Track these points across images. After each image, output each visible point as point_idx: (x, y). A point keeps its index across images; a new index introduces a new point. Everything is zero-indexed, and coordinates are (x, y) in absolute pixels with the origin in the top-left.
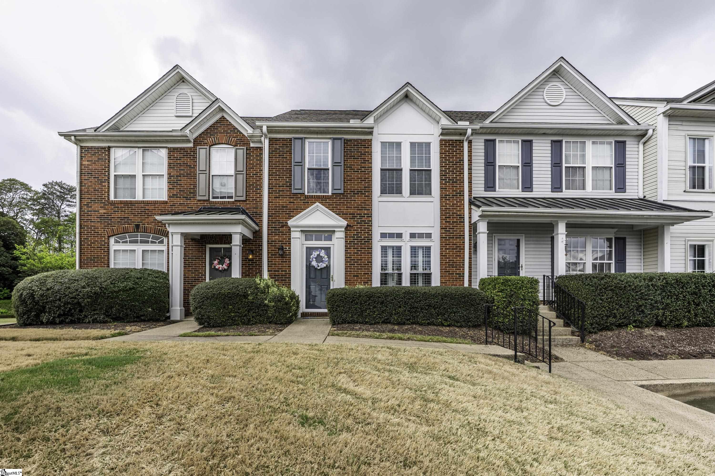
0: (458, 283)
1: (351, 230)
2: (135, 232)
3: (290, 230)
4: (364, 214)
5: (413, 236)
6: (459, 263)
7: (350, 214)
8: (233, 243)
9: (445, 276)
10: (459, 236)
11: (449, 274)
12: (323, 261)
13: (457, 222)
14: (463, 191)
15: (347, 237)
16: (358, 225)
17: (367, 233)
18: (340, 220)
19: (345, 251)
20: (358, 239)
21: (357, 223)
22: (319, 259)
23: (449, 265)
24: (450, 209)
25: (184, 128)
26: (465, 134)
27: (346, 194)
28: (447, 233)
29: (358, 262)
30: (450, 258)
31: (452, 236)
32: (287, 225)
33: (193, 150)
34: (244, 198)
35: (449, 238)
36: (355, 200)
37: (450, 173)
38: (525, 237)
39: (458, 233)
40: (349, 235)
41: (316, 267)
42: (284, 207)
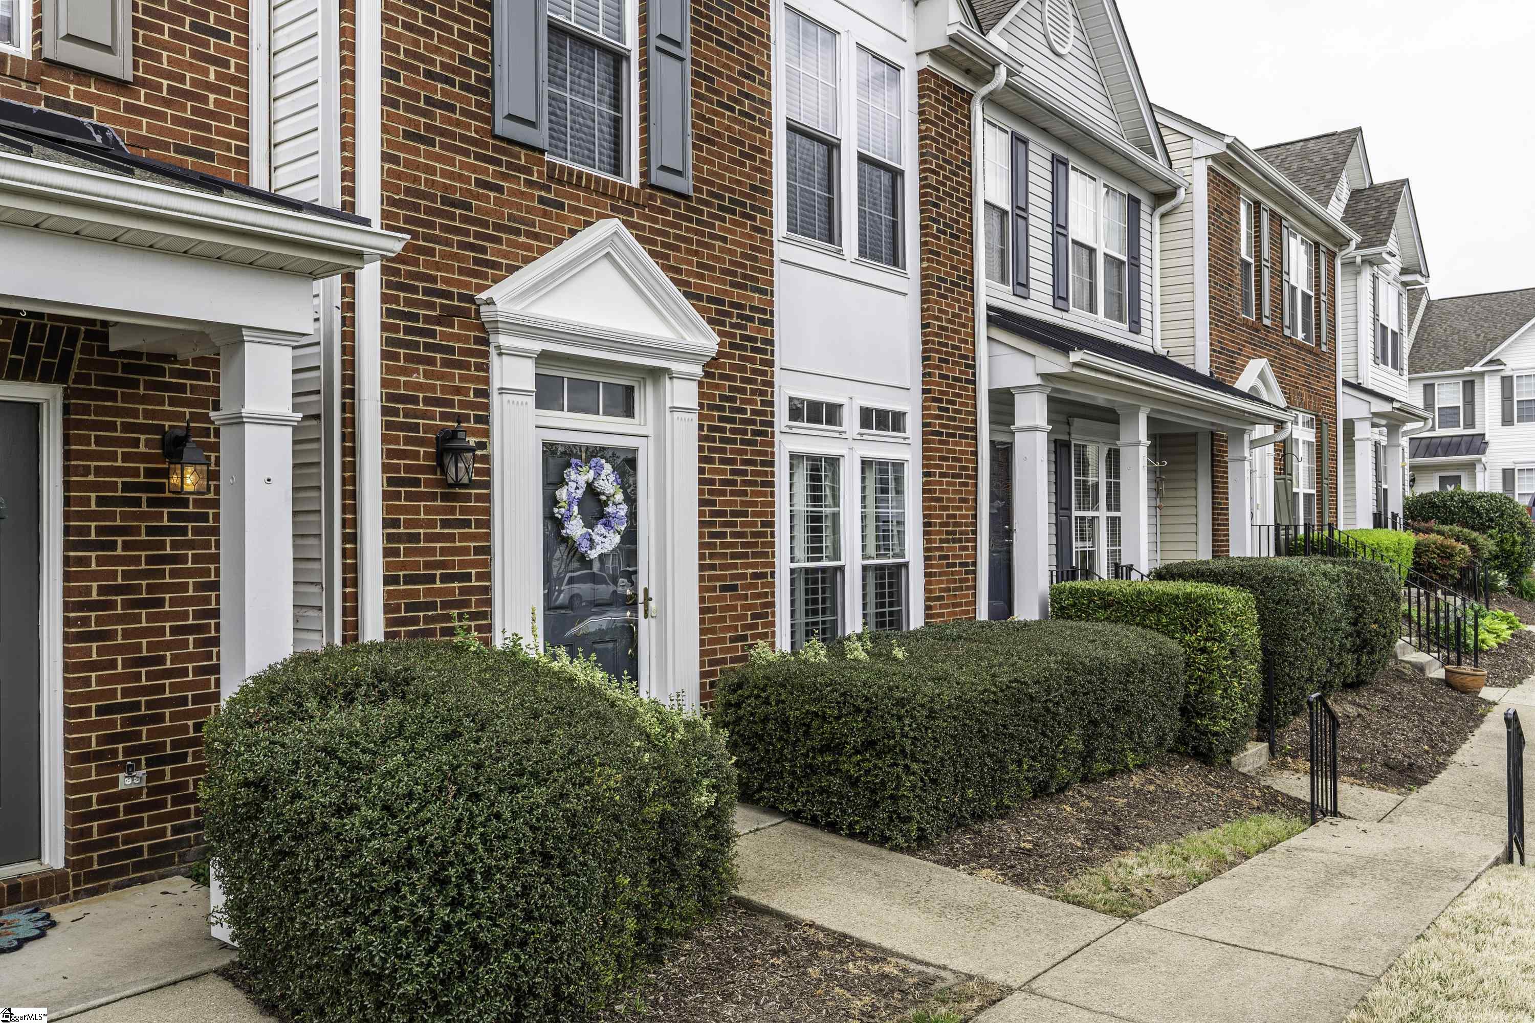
1: (713, 376)
3: (486, 340)
5: (866, 418)
6: (966, 525)
10: (965, 429)
12: (610, 516)
14: (971, 274)
15: (707, 406)
16: (733, 356)
18: (694, 326)
20: (734, 421)
21: (730, 346)
22: (593, 505)
23: (946, 533)
27: (698, 201)
28: (942, 417)
29: (735, 525)
31: (953, 427)
32: (475, 314)
35: (946, 435)
39: (964, 420)
40: (708, 397)
41: (584, 547)
42: (454, 203)
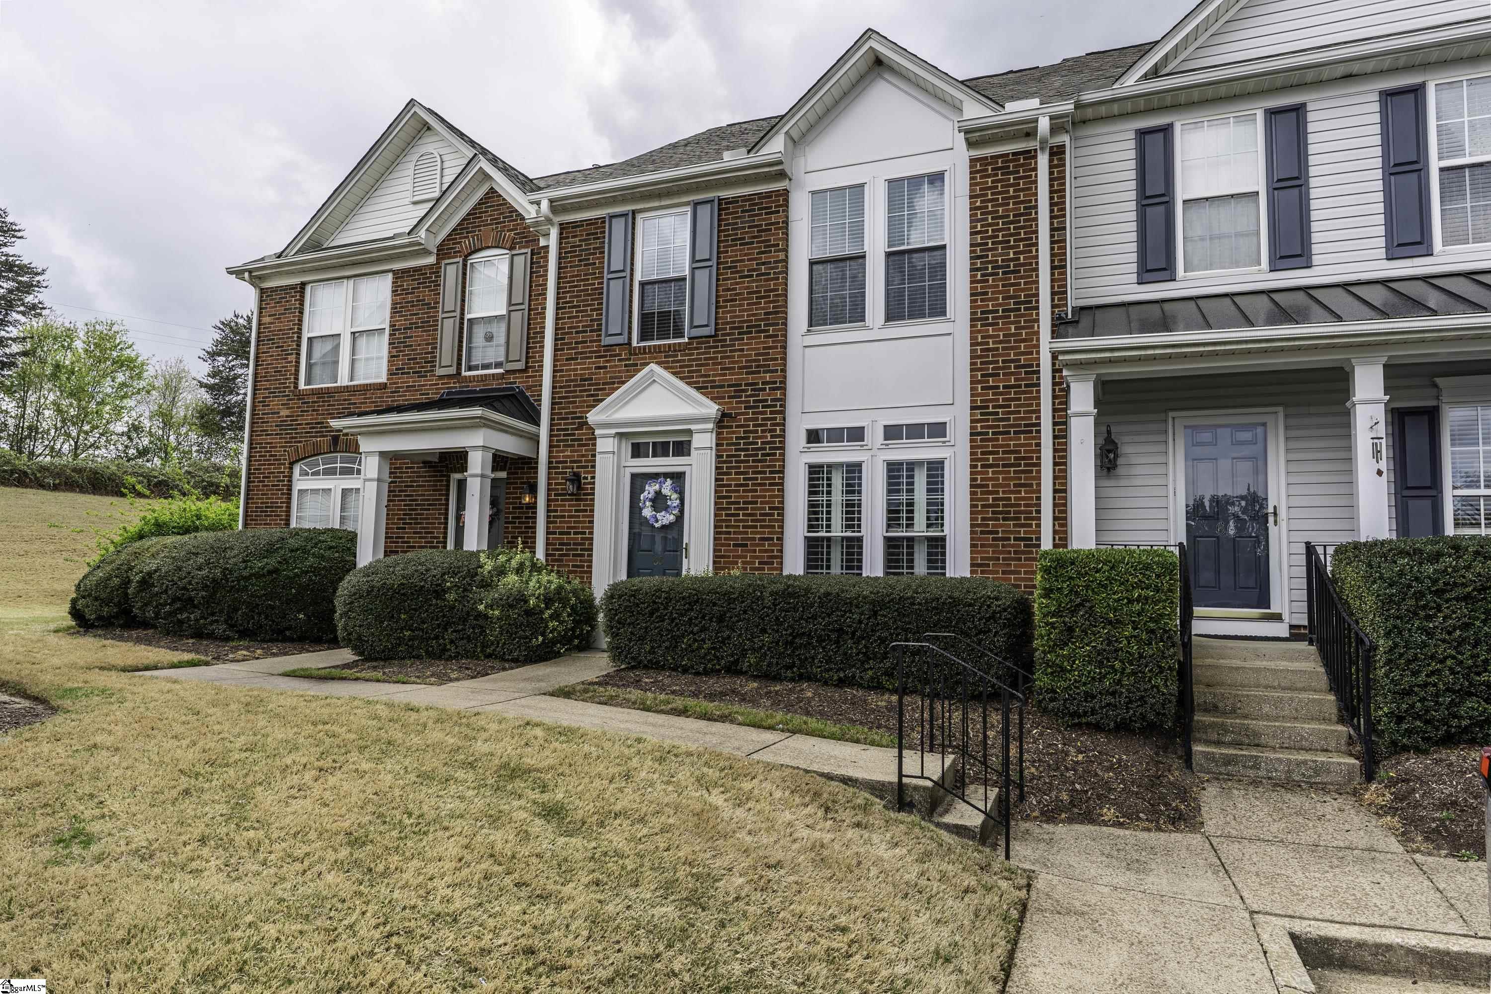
0: (1022, 566)
1: (731, 427)
2: (331, 452)
3: (593, 433)
4: (763, 383)
5: (892, 433)
6: (1026, 505)
7: (729, 386)
8: (471, 471)
9: (982, 546)
10: (1026, 425)
11: (994, 539)
12: (668, 506)
13: (1020, 386)
14: (1037, 295)
15: (722, 445)
16: (748, 414)
17: (770, 431)
18: (701, 404)
19: (717, 480)
20: (747, 450)
21: (746, 408)
22: (659, 501)
23: (993, 513)
24: (997, 349)
25: (416, 226)
26: (1030, 134)
27: (723, 335)
28: (988, 420)
29: (747, 509)
30: (997, 492)
31: (1004, 426)
32: (586, 423)
33: (435, 269)
34: (521, 365)
35: (993, 433)
36: (742, 350)
37: (996, 249)
38: (1286, 416)
39: (1023, 419)
40: (726, 439)
41: (652, 521)
42: (585, 380)
